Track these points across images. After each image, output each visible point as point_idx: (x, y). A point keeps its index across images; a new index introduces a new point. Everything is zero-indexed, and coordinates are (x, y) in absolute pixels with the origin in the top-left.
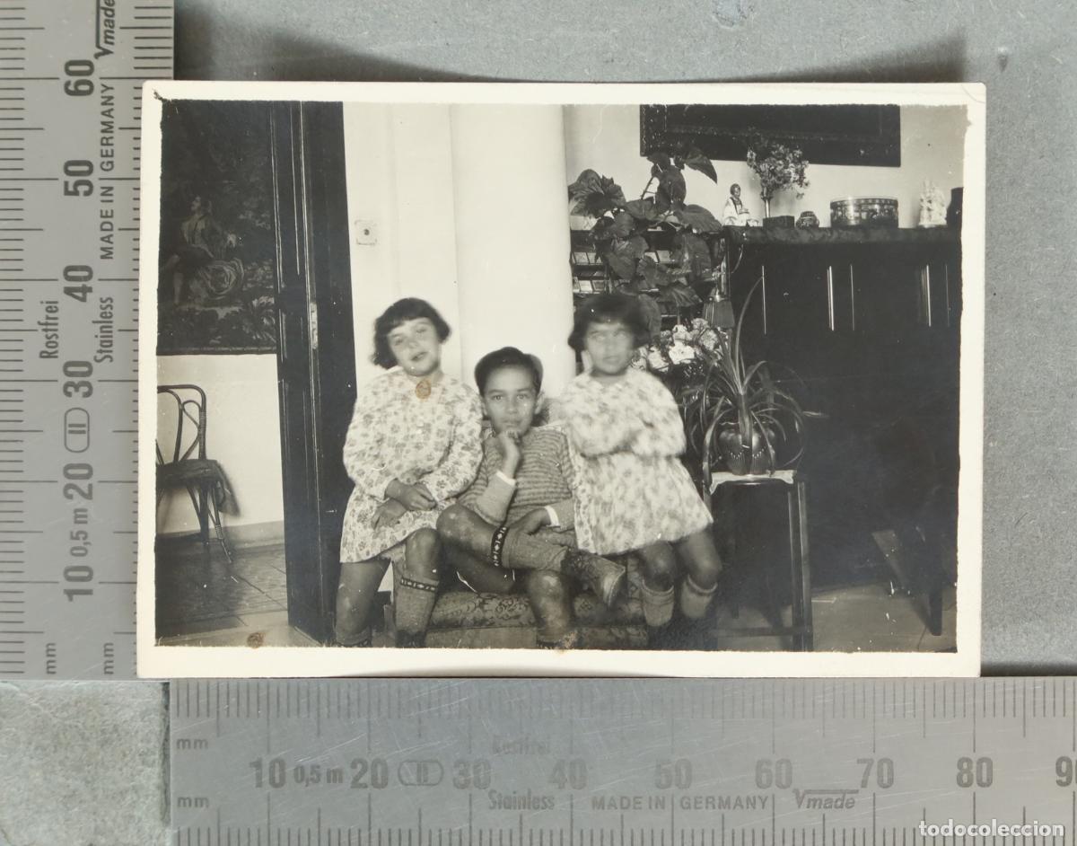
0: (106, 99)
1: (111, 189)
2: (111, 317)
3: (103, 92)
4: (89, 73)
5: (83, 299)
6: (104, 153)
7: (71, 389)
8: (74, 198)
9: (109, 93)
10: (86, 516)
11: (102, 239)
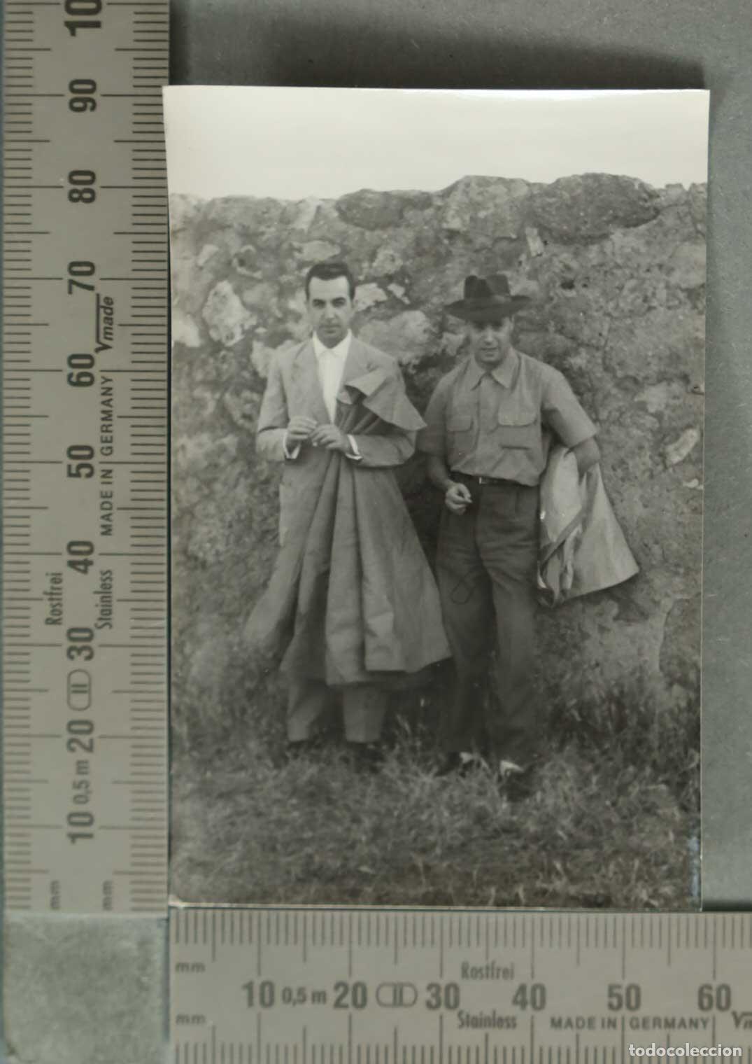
0: (104, 391)
1: (110, 471)
2: (110, 588)
3: (103, 383)
4: (91, 365)
5: (85, 572)
6: (104, 439)
7: (74, 653)
8: (76, 480)
9: (108, 385)
10: (86, 768)
11: (103, 517)
